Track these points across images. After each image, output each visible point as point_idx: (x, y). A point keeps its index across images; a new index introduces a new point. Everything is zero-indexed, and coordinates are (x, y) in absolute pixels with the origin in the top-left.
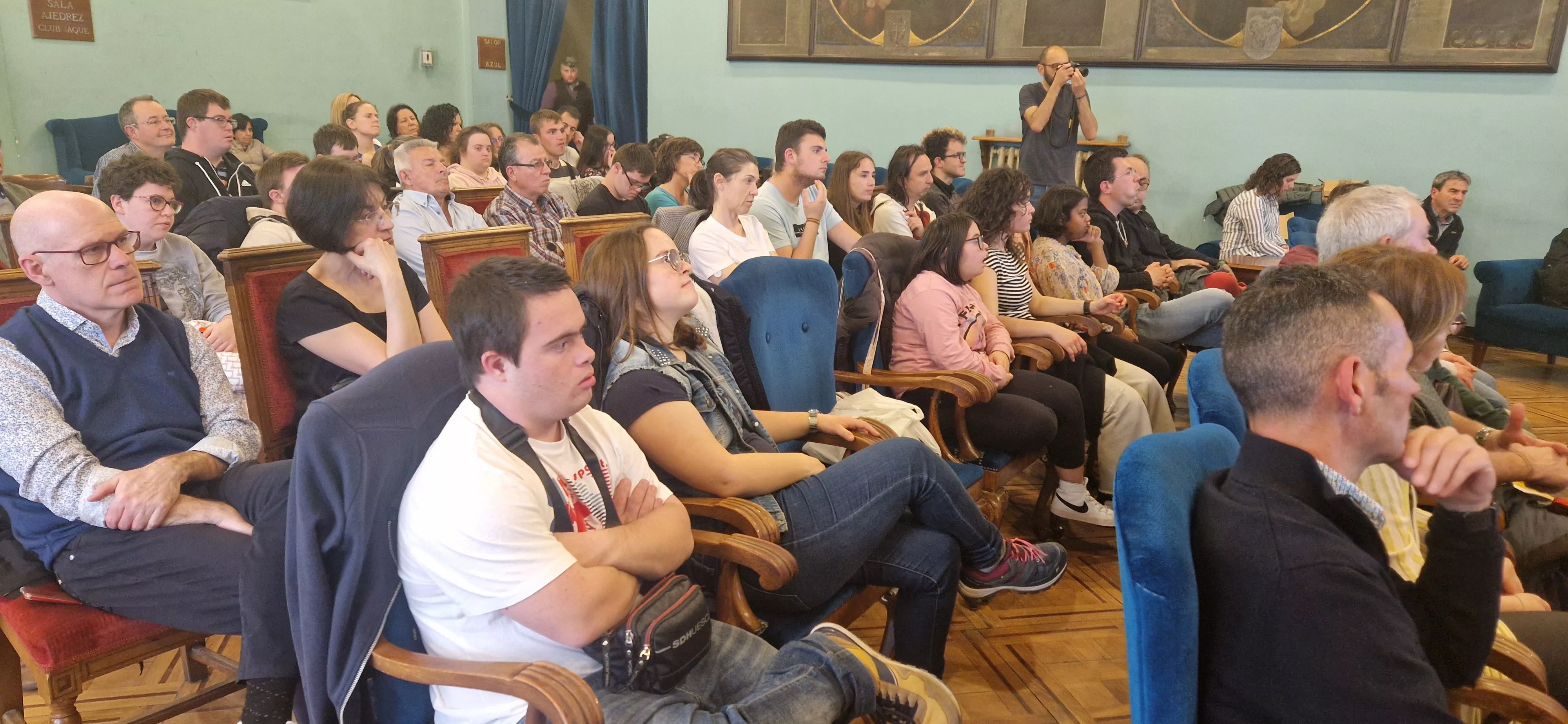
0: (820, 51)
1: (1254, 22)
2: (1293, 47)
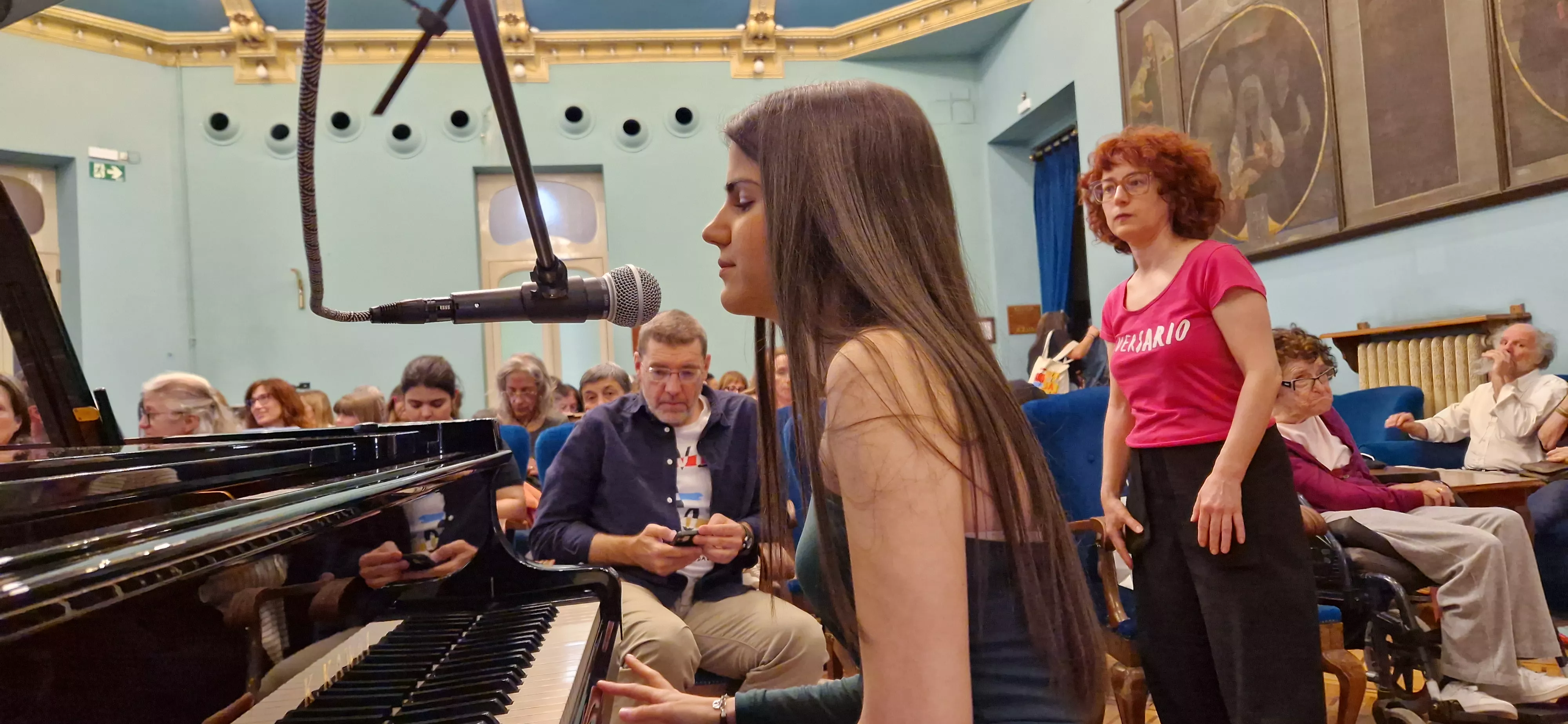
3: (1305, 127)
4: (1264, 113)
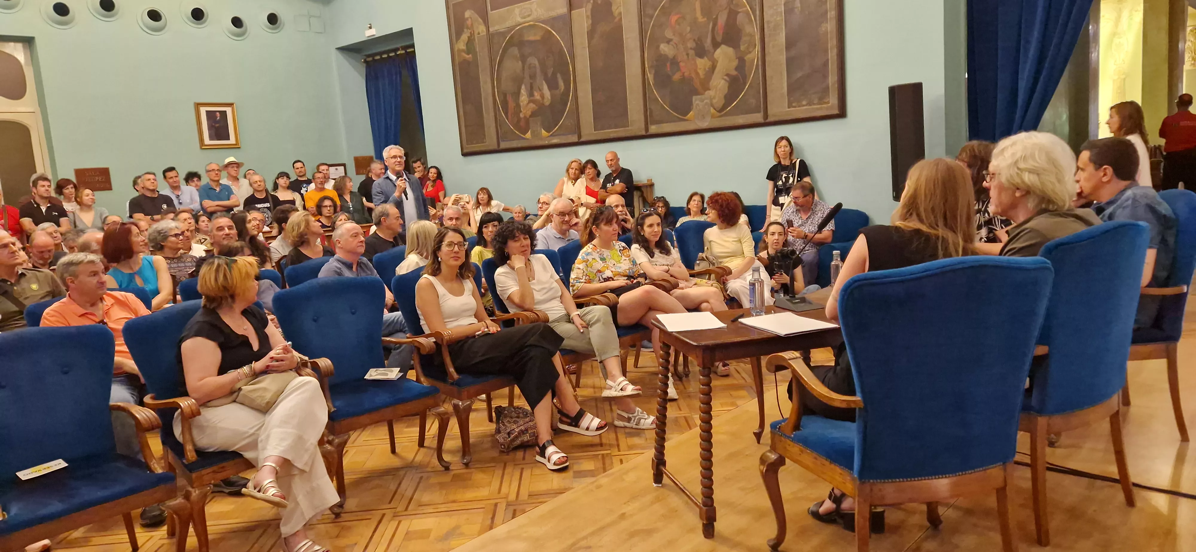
2: (717, 117)
4: (539, 78)
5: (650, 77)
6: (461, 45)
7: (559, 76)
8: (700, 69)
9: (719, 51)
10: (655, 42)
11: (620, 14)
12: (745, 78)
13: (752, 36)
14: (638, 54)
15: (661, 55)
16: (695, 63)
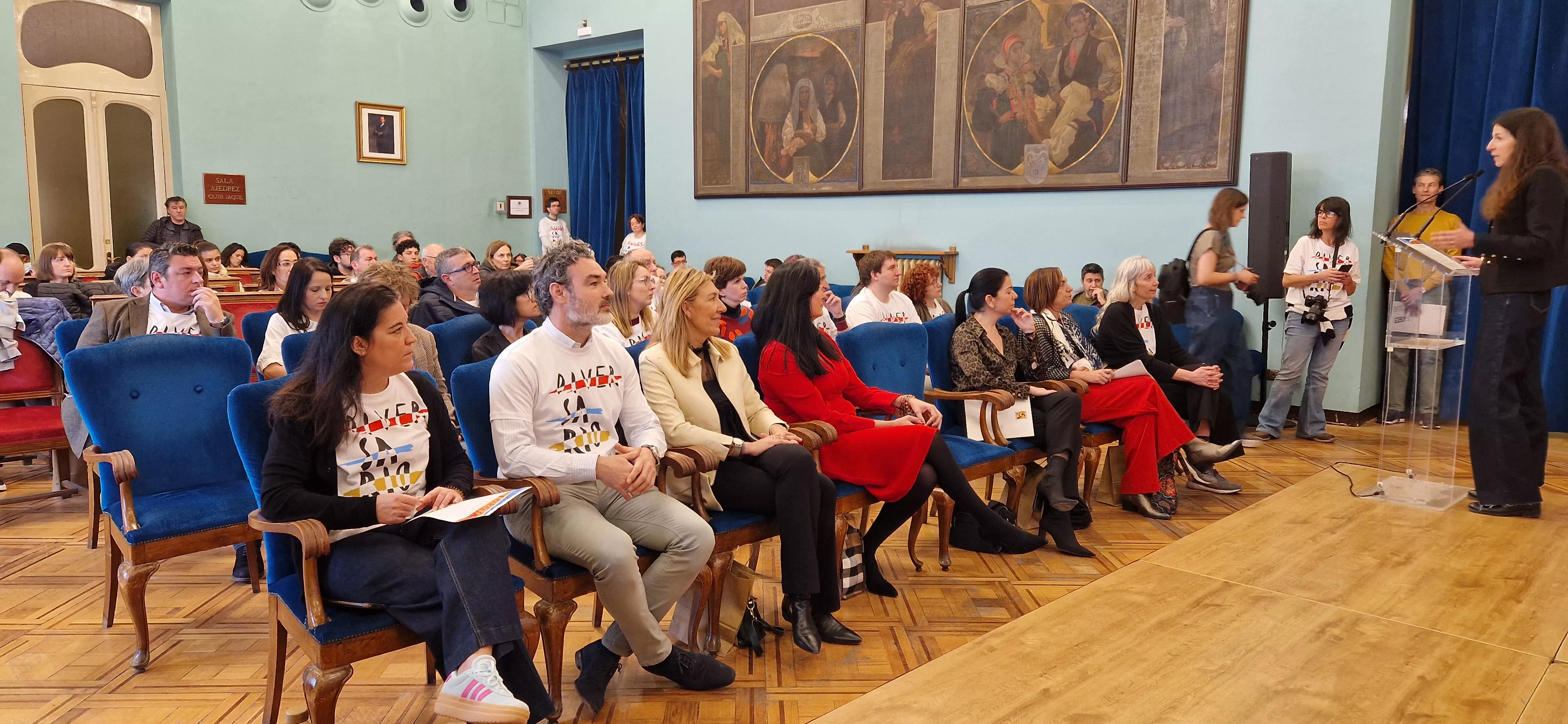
0: (753, 189)
1: (1029, 155)
2: (1057, 174)
3: (841, 123)
4: (813, 105)
5: (968, 115)
6: (709, 56)
7: (840, 105)
8: (1038, 110)
9: (1067, 88)
10: (978, 70)
11: (935, 31)
12: (1100, 126)
13: (1116, 72)
14: (955, 84)
15: (986, 89)
16: (1033, 103)
